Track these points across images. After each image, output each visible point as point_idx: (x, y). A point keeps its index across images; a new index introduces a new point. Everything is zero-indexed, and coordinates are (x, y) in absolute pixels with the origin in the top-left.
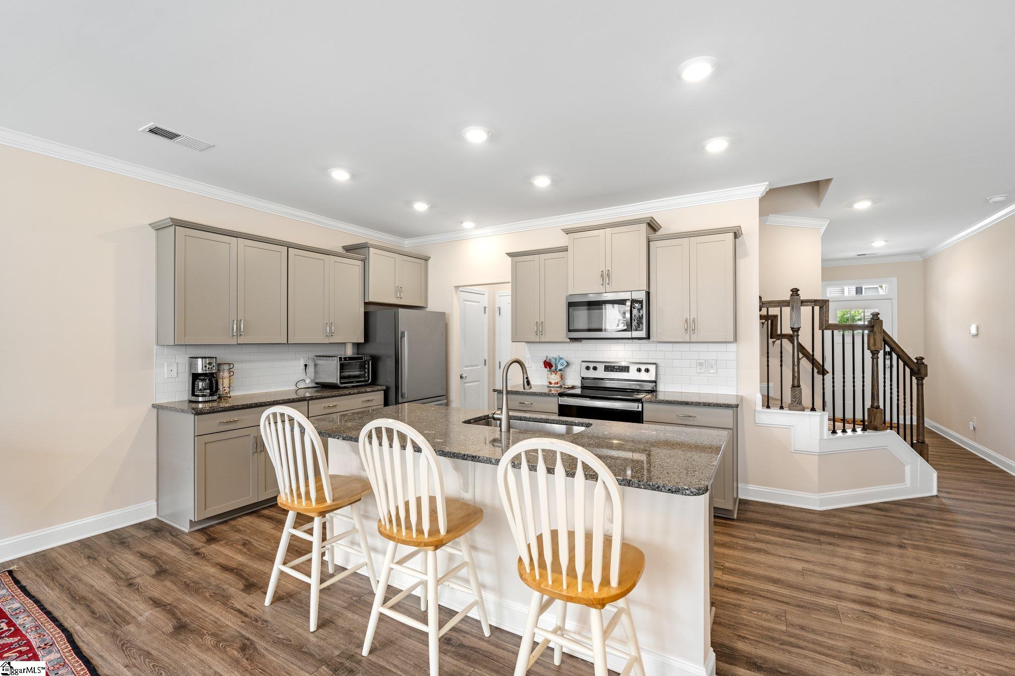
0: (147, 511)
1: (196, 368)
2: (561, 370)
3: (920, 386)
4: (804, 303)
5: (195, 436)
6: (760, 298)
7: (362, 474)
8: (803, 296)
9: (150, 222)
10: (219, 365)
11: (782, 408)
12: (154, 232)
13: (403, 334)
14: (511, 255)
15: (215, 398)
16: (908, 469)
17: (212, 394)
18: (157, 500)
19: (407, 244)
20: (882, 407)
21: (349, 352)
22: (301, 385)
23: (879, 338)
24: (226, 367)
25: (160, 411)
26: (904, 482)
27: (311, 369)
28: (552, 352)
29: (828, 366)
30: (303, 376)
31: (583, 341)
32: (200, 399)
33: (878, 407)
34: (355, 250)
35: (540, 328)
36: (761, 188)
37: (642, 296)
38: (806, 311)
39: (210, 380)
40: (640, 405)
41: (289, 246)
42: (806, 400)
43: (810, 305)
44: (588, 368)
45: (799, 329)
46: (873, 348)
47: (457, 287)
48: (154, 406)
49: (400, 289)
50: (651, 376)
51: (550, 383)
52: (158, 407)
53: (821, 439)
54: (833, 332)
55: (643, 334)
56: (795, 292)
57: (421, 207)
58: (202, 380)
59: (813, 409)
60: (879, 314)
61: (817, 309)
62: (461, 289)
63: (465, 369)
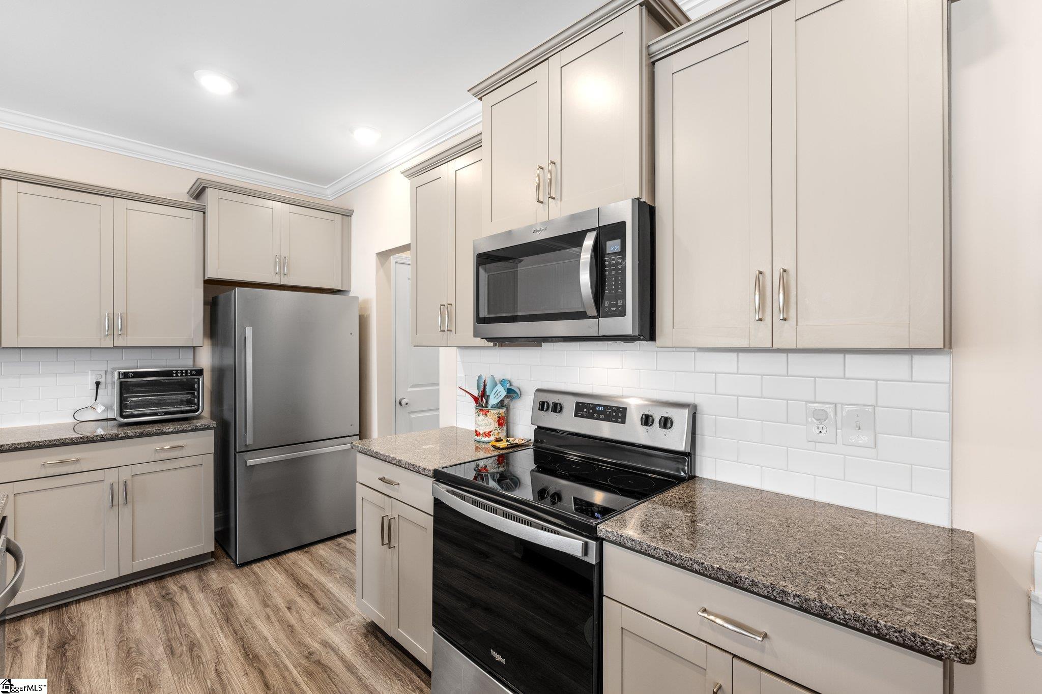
2: (500, 407)
14: (408, 174)
19: (328, 194)
22: (86, 416)
34: (200, 196)
49: (283, 260)
50: (676, 440)
51: (478, 434)
55: (627, 324)
62: (394, 258)
63: (409, 390)
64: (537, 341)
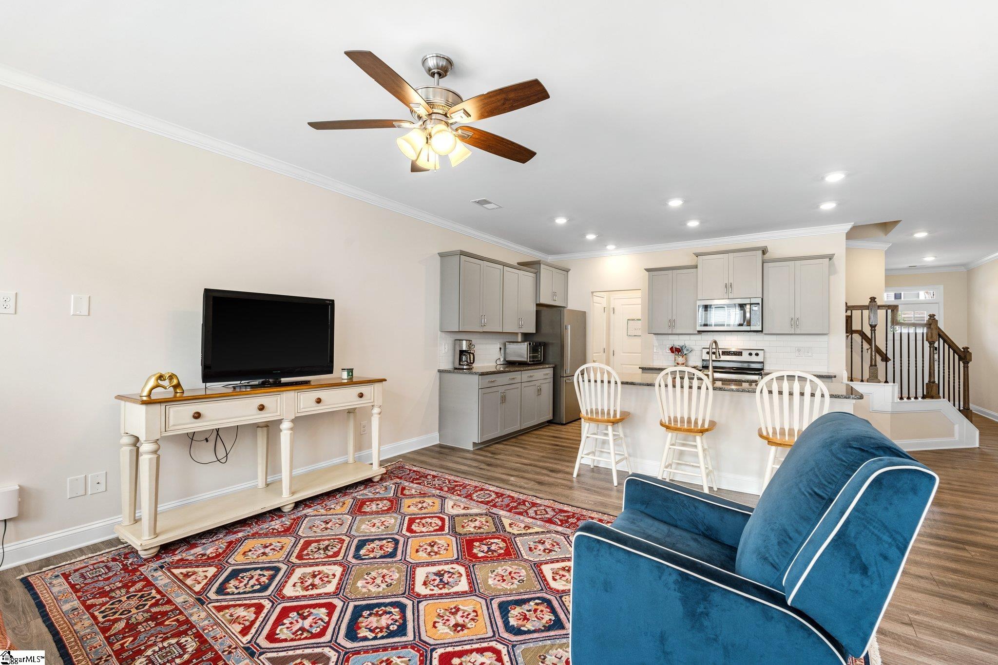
0: (433, 439)
1: (461, 347)
2: (686, 354)
3: (966, 368)
4: (879, 307)
5: (479, 389)
6: (846, 303)
8: (879, 302)
9: (438, 252)
10: (472, 346)
11: (862, 381)
12: (439, 258)
13: (566, 326)
14: (648, 270)
16: (957, 427)
18: (439, 432)
19: (558, 260)
20: (937, 382)
21: (520, 339)
22: (498, 363)
23: (935, 333)
25: (442, 374)
26: (954, 436)
27: (503, 351)
29: (890, 355)
30: (499, 356)
31: (703, 333)
32: (463, 367)
33: (934, 382)
34: (531, 266)
35: (673, 324)
36: (848, 226)
37: (758, 301)
38: (881, 313)
39: (468, 355)
41: (504, 265)
42: (881, 375)
43: (885, 309)
44: (708, 353)
45: (876, 325)
46: (930, 340)
47: (592, 293)
48: (438, 370)
49: (554, 294)
52: (440, 371)
53: (893, 402)
55: (759, 328)
56: (873, 299)
57: (591, 237)
58: (465, 355)
59: (886, 382)
60: (935, 315)
61: (889, 311)
62: (595, 294)
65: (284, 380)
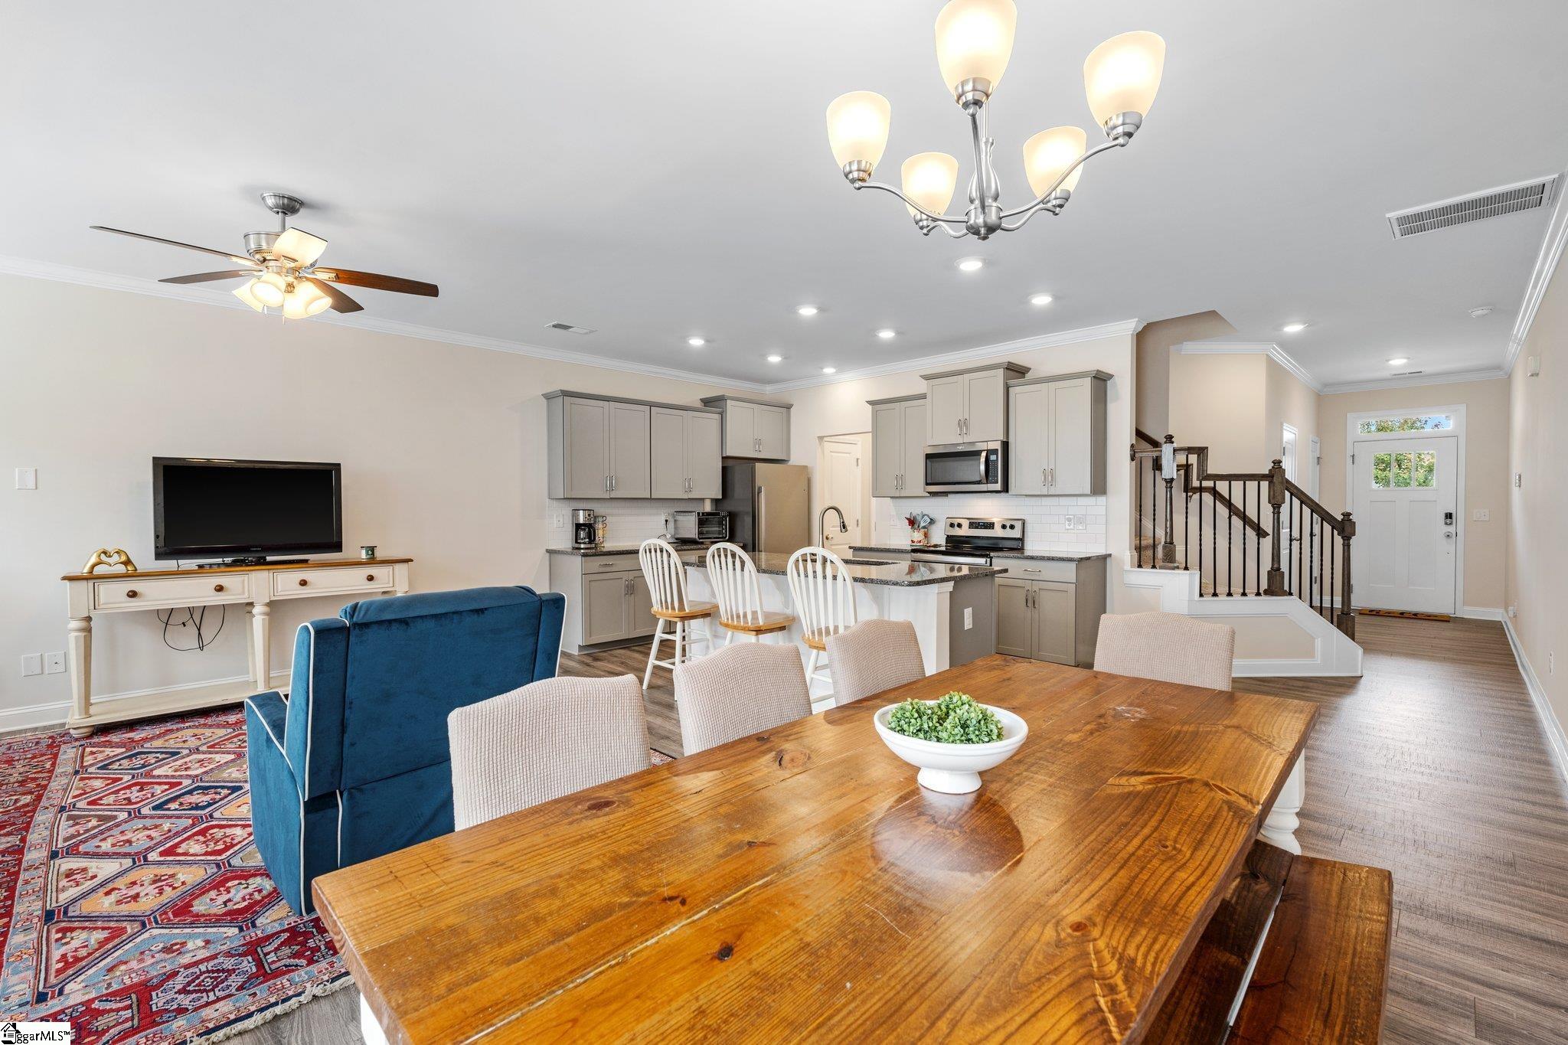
1: (578, 519)
2: (924, 527)
3: (1347, 547)
4: (1178, 450)
5: (583, 574)
6: (1133, 446)
7: (713, 601)
9: (544, 392)
10: (595, 517)
12: (545, 402)
13: (760, 489)
14: (871, 403)
15: (593, 545)
16: (1318, 643)
17: (590, 543)
19: (769, 391)
21: (708, 507)
24: (601, 519)
25: (553, 556)
26: (1314, 657)
27: (671, 525)
28: (917, 508)
30: (664, 531)
31: (950, 496)
32: (582, 546)
34: (713, 403)
35: (900, 480)
37: (997, 446)
39: (589, 530)
40: (989, 560)
41: (651, 405)
44: (952, 525)
47: (821, 438)
48: (548, 551)
49: (758, 442)
50: (1016, 533)
51: (913, 541)
52: (549, 552)
53: (1190, 600)
54: (1245, 483)
55: (998, 486)
56: (1169, 439)
57: (774, 359)
58: (584, 530)
62: (825, 439)
64: (945, 494)
65: (269, 559)
